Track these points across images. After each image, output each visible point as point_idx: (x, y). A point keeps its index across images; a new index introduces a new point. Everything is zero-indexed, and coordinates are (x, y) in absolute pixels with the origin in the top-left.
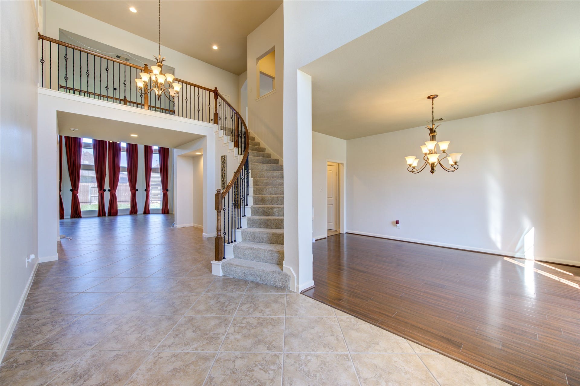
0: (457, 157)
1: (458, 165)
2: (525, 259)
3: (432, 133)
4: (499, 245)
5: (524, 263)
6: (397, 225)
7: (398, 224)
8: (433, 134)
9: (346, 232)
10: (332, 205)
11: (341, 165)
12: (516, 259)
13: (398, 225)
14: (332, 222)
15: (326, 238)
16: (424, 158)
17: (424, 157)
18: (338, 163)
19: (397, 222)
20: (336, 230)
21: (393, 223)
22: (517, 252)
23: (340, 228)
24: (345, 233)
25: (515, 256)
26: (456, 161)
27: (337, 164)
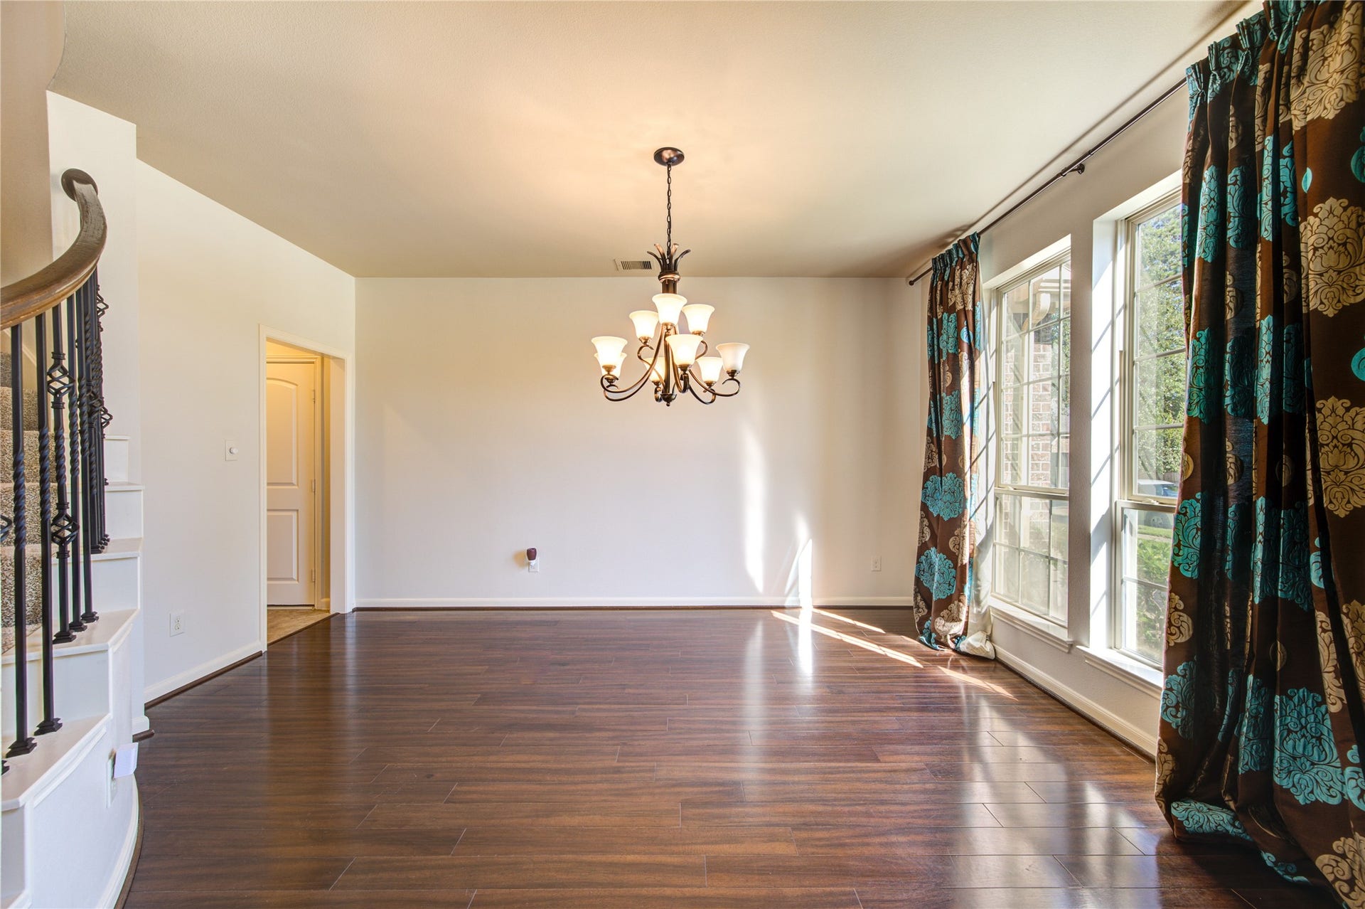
0: (736, 356)
1: (739, 383)
2: (801, 607)
3: (667, 274)
4: (759, 584)
5: (797, 616)
6: (529, 564)
7: (534, 559)
8: (670, 276)
9: (355, 606)
10: (294, 514)
11: (333, 365)
12: (786, 611)
13: (533, 562)
14: (295, 576)
15: (260, 654)
16: (638, 353)
17: (641, 348)
18: (323, 356)
19: (531, 554)
20: (313, 605)
21: (517, 557)
22: (787, 595)
23: (328, 596)
24: (348, 610)
25: (786, 604)
26: (734, 369)
27: (318, 362)
